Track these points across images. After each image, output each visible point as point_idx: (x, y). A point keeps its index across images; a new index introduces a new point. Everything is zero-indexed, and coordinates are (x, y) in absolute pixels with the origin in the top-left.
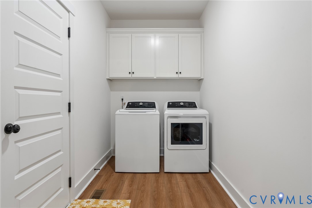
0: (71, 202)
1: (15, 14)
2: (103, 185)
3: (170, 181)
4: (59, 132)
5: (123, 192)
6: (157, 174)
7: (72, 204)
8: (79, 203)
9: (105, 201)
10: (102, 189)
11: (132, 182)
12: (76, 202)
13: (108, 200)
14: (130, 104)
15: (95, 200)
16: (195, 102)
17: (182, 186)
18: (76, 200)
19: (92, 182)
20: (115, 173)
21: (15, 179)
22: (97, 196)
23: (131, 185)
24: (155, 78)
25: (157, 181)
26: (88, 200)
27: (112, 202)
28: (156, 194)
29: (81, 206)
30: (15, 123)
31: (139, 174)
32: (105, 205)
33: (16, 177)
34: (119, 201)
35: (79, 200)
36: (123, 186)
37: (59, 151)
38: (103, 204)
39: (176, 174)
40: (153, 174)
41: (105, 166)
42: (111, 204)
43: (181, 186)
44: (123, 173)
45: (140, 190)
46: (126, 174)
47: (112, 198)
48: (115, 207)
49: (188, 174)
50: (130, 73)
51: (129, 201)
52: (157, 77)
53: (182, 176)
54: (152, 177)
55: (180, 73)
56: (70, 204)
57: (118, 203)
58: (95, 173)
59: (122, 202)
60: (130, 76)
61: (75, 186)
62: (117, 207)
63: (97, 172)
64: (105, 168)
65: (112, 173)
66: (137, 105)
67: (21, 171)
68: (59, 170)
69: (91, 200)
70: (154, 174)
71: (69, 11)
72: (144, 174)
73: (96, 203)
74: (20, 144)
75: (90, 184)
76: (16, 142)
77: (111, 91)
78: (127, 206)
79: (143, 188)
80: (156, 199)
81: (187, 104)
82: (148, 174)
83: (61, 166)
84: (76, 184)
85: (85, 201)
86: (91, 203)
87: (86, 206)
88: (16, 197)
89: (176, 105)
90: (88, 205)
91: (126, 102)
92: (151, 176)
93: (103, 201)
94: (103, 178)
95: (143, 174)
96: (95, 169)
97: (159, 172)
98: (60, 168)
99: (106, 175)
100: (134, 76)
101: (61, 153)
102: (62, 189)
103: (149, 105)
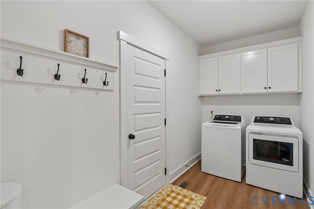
0: (167, 185)
1: (134, 75)
2: (189, 179)
3: (249, 194)
4: (158, 138)
5: (203, 189)
6: (238, 183)
7: (167, 186)
8: (171, 187)
9: (187, 192)
10: (188, 182)
11: (213, 183)
12: (169, 185)
13: (190, 192)
14: (217, 116)
15: (181, 188)
16: (289, 119)
17: (261, 202)
18: (169, 184)
19: (183, 174)
20: (201, 173)
21: (134, 163)
22: (183, 186)
23: (211, 186)
24: (241, 94)
25: (236, 189)
26: (177, 187)
27: (192, 194)
28: (230, 200)
29: (172, 189)
30: (133, 134)
31: (221, 178)
32: (187, 194)
33: (134, 162)
34: (197, 194)
35: (172, 185)
36: (205, 184)
37: (159, 150)
38: (186, 193)
39: (259, 189)
40: (234, 182)
41: (196, 165)
42: (191, 195)
43: (259, 202)
44: (207, 174)
45: (217, 192)
46: (210, 175)
47: (194, 191)
48: (193, 198)
49: (273, 193)
50: (217, 91)
51: (205, 198)
52: (243, 93)
53: (266, 192)
54: (232, 185)
55: (270, 88)
56: (165, 186)
57: (196, 196)
58: (186, 168)
59: (199, 196)
60: (217, 93)
61: (169, 175)
62: (195, 199)
63: (188, 167)
64: (195, 166)
65: (199, 172)
66: (223, 118)
67: (136, 159)
68: (158, 162)
69: (179, 187)
70: (236, 182)
71: (165, 59)
72: (226, 180)
73: (181, 191)
74: (136, 145)
75: (181, 175)
76: (134, 143)
77: (203, 105)
78: (203, 201)
79: (220, 191)
80: (229, 205)
81: (278, 120)
82: (229, 180)
83: (160, 159)
84: (170, 173)
85: (175, 186)
86: (178, 189)
87: (175, 190)
88: (134, 173)
89: (265, 120)
90: (176, 190)
91: (215, 114)
92: (232, 183)
93: (187, 191)
94: (191, 173)
95: (224, 179)
96: (186, 166)
97: (240, 182)
98: (159, 161)
99: (194, 172)
100: (220, 93)
101: (160, 151)
102: (160, 175)
103: (235, 119)
